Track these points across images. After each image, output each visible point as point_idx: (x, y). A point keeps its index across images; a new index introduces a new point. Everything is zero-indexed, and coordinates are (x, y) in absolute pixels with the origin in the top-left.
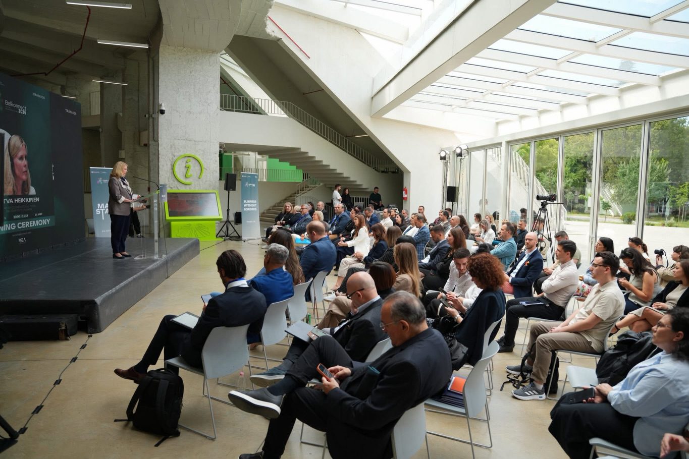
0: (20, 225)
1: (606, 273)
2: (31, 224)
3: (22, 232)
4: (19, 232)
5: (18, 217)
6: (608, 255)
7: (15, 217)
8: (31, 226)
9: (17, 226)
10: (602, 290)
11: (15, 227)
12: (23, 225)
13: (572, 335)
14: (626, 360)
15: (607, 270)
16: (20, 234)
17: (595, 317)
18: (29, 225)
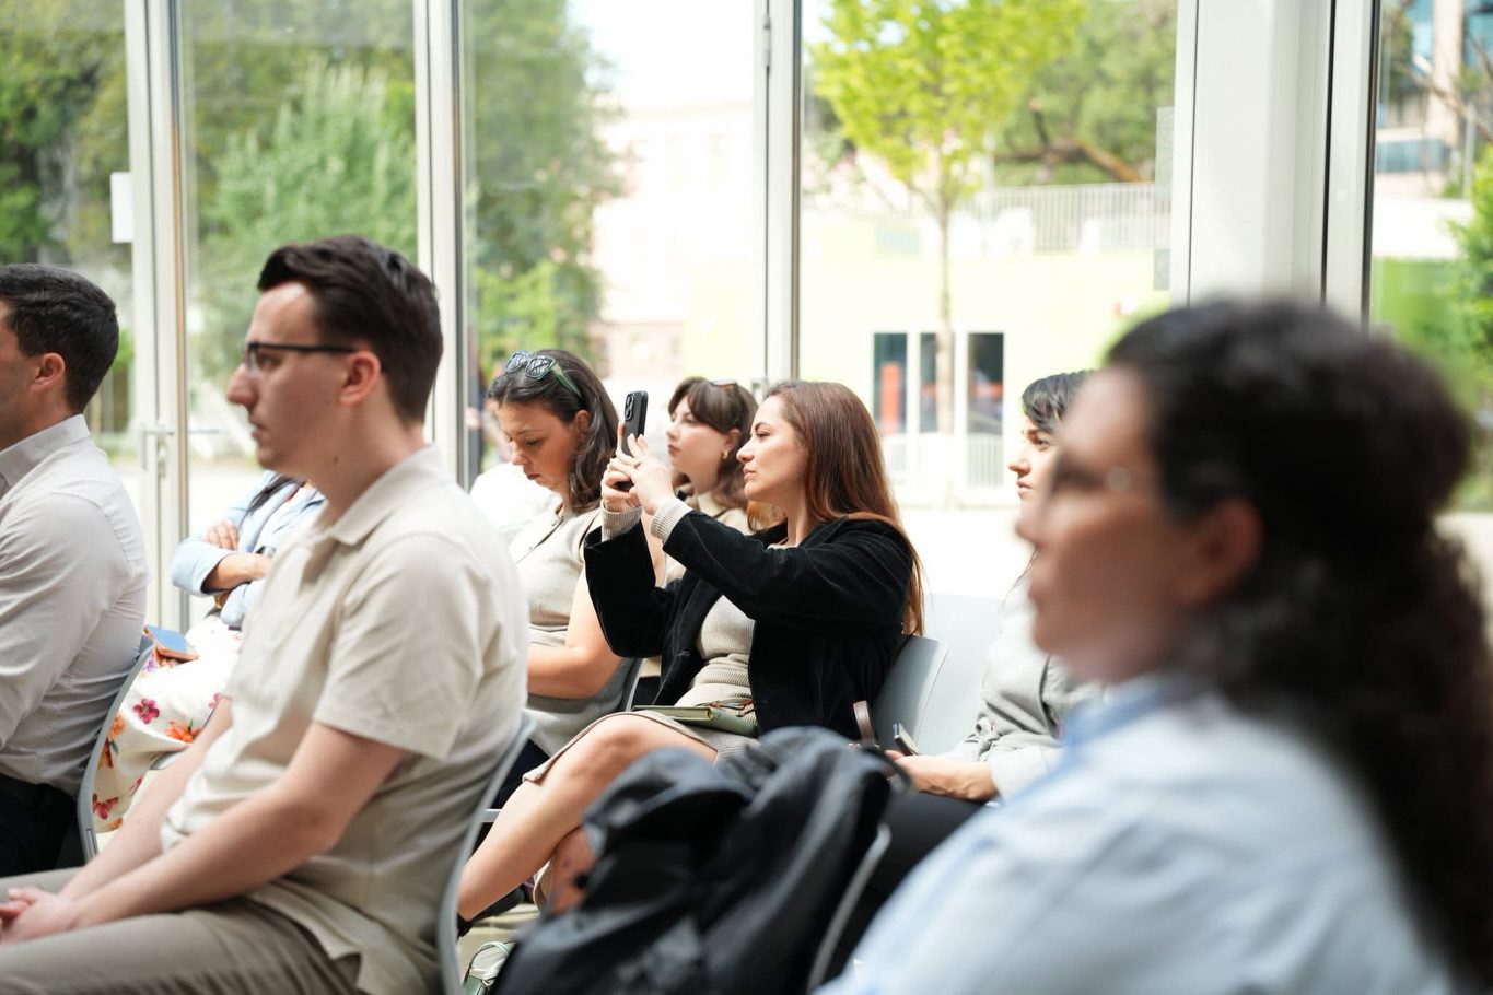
1: (351, 396)
6: (347, 261)
10: (350, 538)
13: (193, 925)
14: (700, 963)
15: (354, 379)
17: (339, 744)
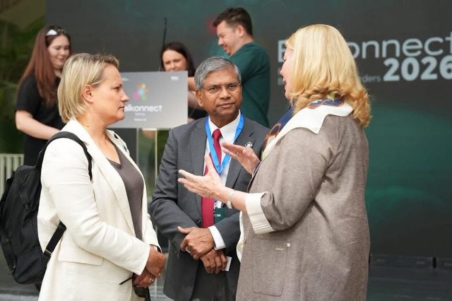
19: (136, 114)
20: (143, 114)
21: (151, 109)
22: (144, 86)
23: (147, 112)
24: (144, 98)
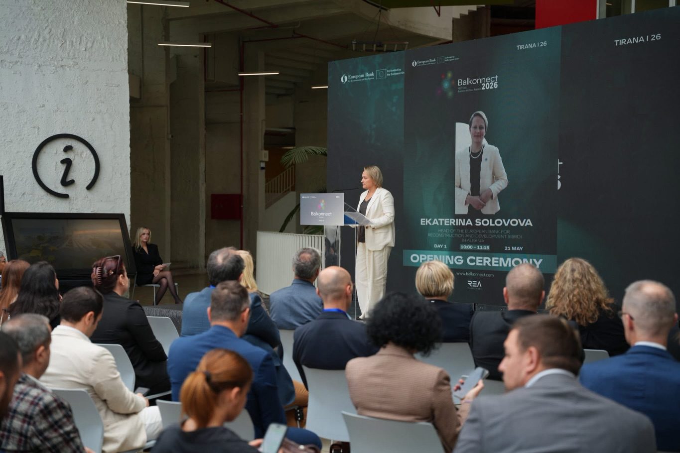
0: (471, 261)
2: (494, 262)
3: (474, 271)
4: (469, 271)
5: (470, 247)
7: (463, 247)
8: (493, 265)
9: (465, 260)
11: (462, 261)
12: (478, 261)
16: (471, 274)
18: (491, 263)
19: (320, 217)
20: (323, 217)
21: (326, 214)
22: (323, 201)
23: (324, 216)
24: (323, 208)
